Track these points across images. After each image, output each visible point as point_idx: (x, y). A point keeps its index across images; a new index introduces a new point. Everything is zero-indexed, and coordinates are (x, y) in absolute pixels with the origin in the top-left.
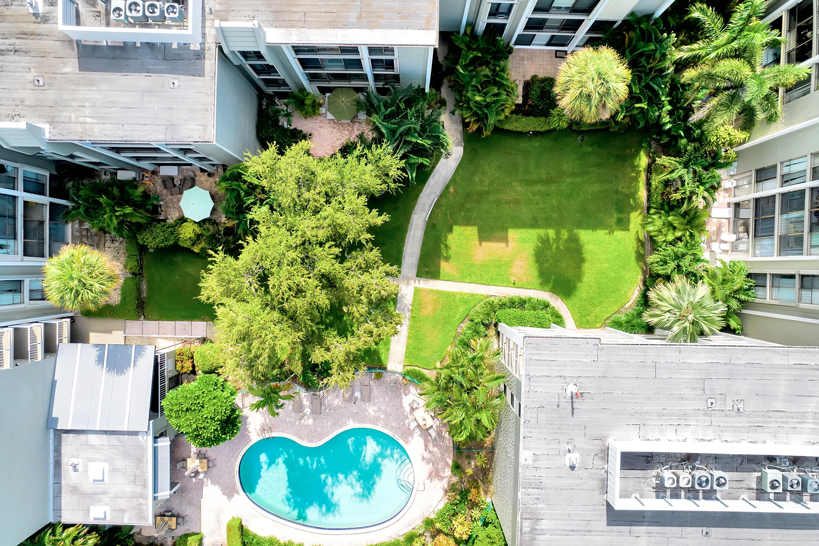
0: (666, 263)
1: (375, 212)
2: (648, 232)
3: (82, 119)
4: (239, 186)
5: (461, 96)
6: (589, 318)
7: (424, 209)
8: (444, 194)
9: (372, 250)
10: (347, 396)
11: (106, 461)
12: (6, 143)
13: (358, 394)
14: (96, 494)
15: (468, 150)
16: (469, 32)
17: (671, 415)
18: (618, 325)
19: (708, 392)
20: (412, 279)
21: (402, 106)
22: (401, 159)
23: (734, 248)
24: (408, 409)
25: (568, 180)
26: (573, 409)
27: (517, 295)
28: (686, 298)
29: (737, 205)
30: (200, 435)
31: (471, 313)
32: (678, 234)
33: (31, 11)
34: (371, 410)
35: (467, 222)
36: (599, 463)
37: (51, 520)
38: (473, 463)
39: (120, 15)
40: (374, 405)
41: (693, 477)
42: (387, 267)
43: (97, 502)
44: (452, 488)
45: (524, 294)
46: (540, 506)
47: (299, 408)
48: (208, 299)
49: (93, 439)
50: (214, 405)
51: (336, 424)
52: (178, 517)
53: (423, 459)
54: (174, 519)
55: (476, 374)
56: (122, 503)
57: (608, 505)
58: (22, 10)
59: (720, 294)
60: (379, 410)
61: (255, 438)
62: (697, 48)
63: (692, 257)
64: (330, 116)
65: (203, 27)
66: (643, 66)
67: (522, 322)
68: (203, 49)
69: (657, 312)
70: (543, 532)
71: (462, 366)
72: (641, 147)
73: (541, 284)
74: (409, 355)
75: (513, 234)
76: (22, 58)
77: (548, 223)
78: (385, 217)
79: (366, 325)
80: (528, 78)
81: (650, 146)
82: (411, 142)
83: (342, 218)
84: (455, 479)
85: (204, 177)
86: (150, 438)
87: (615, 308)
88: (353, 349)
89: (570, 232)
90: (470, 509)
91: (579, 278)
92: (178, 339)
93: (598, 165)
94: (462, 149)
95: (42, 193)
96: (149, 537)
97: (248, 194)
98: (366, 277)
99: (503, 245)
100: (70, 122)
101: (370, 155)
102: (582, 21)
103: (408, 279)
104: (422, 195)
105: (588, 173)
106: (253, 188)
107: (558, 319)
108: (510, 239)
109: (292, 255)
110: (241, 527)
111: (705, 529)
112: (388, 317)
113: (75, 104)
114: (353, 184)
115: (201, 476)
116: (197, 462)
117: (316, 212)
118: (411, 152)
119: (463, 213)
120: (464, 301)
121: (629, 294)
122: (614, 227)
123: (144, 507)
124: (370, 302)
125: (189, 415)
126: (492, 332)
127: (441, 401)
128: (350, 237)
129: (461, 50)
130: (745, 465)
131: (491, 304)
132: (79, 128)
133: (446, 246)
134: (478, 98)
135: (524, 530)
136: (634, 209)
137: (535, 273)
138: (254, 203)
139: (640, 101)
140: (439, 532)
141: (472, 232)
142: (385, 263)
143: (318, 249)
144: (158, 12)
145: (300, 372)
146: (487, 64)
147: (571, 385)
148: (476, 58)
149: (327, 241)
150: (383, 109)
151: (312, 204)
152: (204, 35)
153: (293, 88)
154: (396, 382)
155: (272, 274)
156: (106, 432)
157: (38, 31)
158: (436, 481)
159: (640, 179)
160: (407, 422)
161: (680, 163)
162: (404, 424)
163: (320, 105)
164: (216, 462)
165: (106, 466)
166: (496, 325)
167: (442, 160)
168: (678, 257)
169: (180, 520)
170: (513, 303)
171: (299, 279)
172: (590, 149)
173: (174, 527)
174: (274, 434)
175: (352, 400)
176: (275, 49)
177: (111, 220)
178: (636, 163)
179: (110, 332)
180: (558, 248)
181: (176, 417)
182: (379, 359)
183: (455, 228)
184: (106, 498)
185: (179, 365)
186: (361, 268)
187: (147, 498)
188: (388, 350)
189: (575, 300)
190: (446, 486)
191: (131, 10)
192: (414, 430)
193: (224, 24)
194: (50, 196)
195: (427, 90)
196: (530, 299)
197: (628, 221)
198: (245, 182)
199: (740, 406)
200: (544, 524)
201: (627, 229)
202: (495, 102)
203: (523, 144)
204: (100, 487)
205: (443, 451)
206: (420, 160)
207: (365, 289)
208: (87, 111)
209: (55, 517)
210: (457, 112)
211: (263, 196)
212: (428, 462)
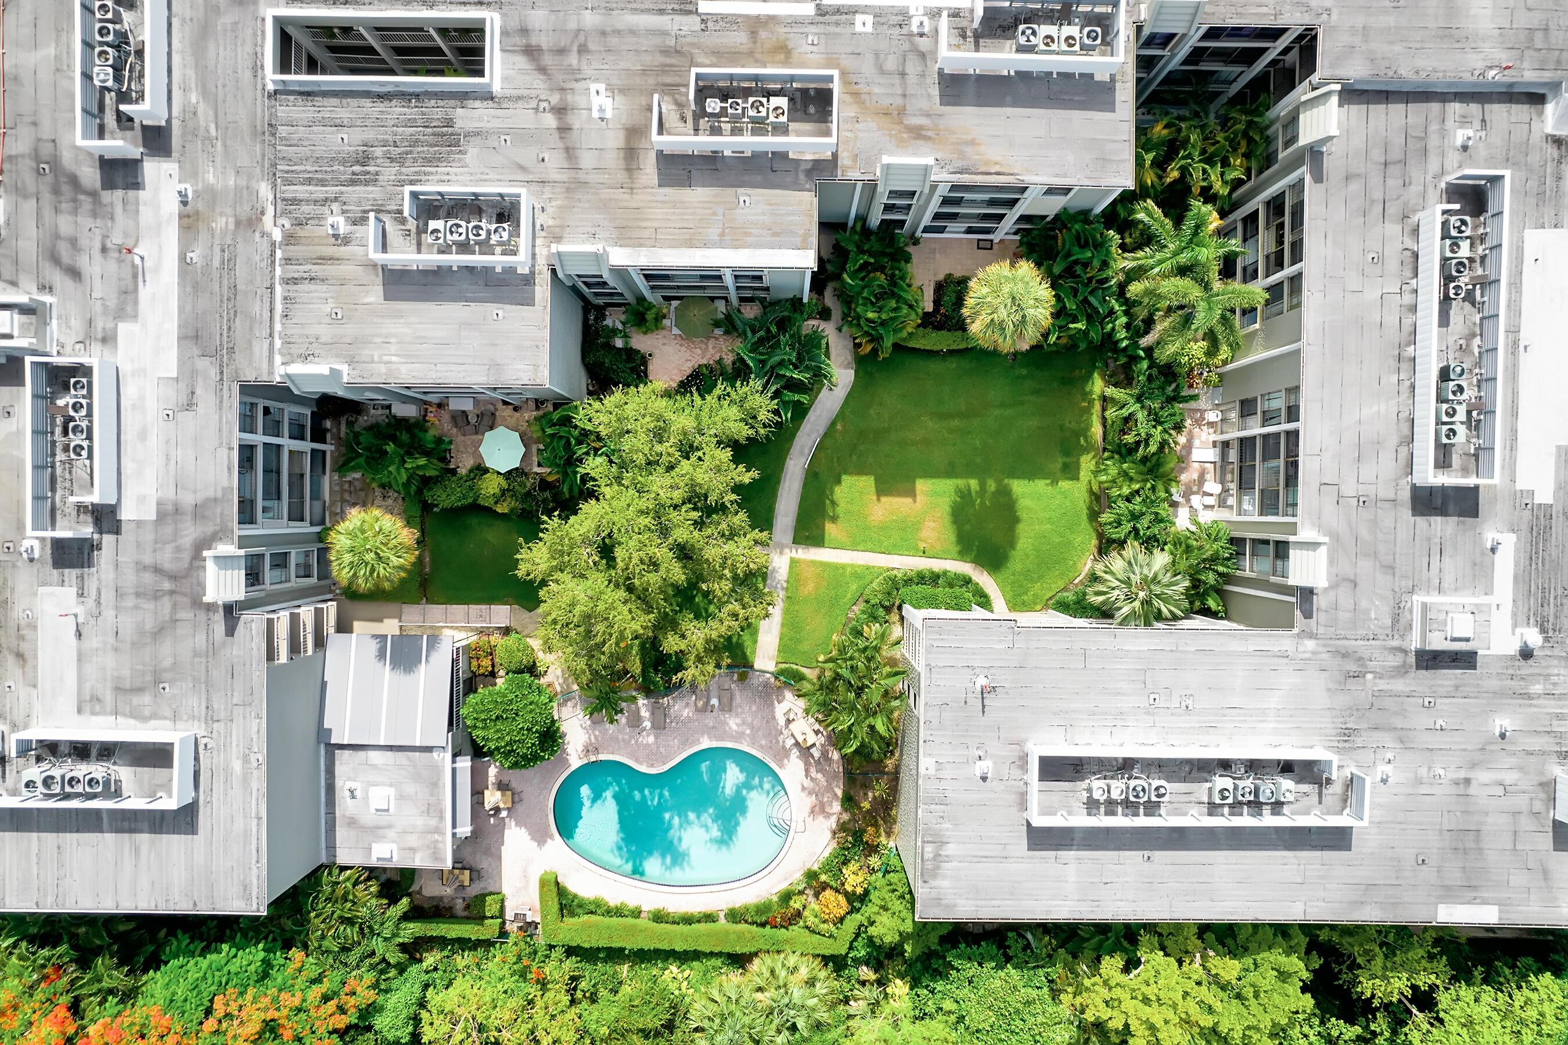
0: (1119, 524)
1: (741, 468)
2: (1101, 483)
3: (386, 358)
4: (569, 432)
5: (850, 308)
6: (1025, 598)
7: (802, 453)
8: (830, 432)
9: (737, 513)
10: (700, 704)
11: (391, 785)
12: (298, 389)
13: (714, 701)
14: (379, 828)
15: (861, 374)
16: (858, 227)
17: (1105, 714)
18: (1063, 607)
19: (1149, 685)
20: (787, 546)
21: (774, 329)
22: (772, 398)
23: (1222, 503)
24: (782, 721)
25: (997, 412)
26: (984, 706)
27: (928, 567)
28: (1137, 570)
29: (1226, 444)
30: (513, 751)
31: (867, 591)
32: (1136, 486)
33: (331, 232)
34: (733, 723)
35: (861, 472)
36: (1016, 773)
37: (324, 860)
38: (870, 794)
39: (438, 238)
40: (737, 715)
41: (1128, 788)
42: (756, 534)
43: (380, 838)
44: (842, 827)
45: (937, 565)
46: (945, 826)
47: (635, 722)
48: (528, 575)
49: (374, 756)
50: (531, 711)
51: (685, 743)
52: (471, 870)
53: (804, 788)
54: (467, 872)
55: (868, 668)
56: (413, 840)
57: (1029, 824)
58: (319, 231)
59: (1183, 565)
60: (744, 723)
61: (575, 762)
62: (1143, 256)
63: (1153, 517)
64: (676, 331)
65: (534, 246)
66: (1079, 276)
67: (933, 603)
68: (532, 273)
69: (1102, 588)
70: (948, 859)
71: (851, 658)
72: (1094, 367)
73: (960, 553)
74: (783, 648)
75: (922, 485)
76: (318, 287)
77: (969, 471)
78: (754, 474)
79: (730, 606)
80: (941, 277)
81: (1107, 365)
82: (784, 376)
83: (702, 476)
84: (846, 817)
85: (508, 411)
86: (448, 755)
87: (1061, 584)
88: (714, 635)
89: (999, 482)
90: (866, 857)
91: (1012, 544)
92: (471, 629)
93: (1036, 392)
94: (851, 373)
95: (302, 438)
96: (433, 898)
97: (580, 443)
98: (729, 547)
99: (908, 500)
100: (373, 362)
101: (733, 394)
102: (1004, 215)
103: (781, 548)
104: (799, 434)
105: (1022, 403)
106: (585, 434)
107: (984, 601)
108: (918, 492)
109: (646, 521)
110: (557, 884)
111: (1147, 853)
112: (758, 596)
113: (378, 340)
114: (712, 432)
115: (504, 814)
116: (498, 794)
117: (670, 468)
118: (785, 387)
119: (854, 458)
120: (856, 575)
121: (1079, 565)
122: (1059, 474)
123: (441, 845)
124: (735, 577)
125: (500, 725)
126: (894, 617)
127: (824, 704)
128: (712, 499)
129: (848, 252)
130: (1195, 774)
131: (893, 580)
132: (383, 368)
133: (833, 503)
134: (871, 315)
135: (926, 856)
136: (1086, 450)
137: (953, 538)
138: (587, 453)
139: (1075, 320)
140: (824, 886)
141: (866, 483)
142: (753, 529)
143: (673, 514)
144: (483, 234)
145: (638, 671)
146: (882, 269)
147: (982, 677)
148: (866, 264)
149: (684, 503)
150: (749, 334)
151: (665, 459)
152: (534, 255)
153: (630, 298)
154: (766, 685)
155: (620, 544)
156: (390, 748)
157: (337, 255)
158: (821, 818)
159: (1093, 411)
160: (781, 738)
161: (1132, 395)
162: (778, 742)
163: (664, 317)
164: (523, 795)
165: (391, 792)
166: (900, 608)
167: (825, 391)
168: (1135, 517)
169: (475, 874)
170: (923, 578)
171: (652, 550)
172: (1024, 372)
173: (467, 883)
174: (602, 757)
175: (707, 708)
176: (621, 272)
177: (399, 473)
178: (1088, 389)
179: (380, 620)
180: (983, 503)
181: (483, 728)
182: (744, 654)
183: (844, 477)
184: (391, 834)
185: (474, 663)
186: (723, 535)
187: (444, 834)
188: (755, 642)
189: (1006, 574)
190: (834, 826)
191: (452, 233)
192: (790, 750)
193: (563, 248)
194: (312, 441)
195: (805, 300)
196: (945, 573)
197: (1078, 468)
198: (576, 427)
199: (1190, 702)
200: (950, 850)
201: (1076, 478)
202: (892, 319)
203: (935, 366)
204: (383, 819)
205: (831, 777)
206: (797, 397)
207: (729, 562)
208: (393, 348)
209: (328, 856)
210: (845, 329)
211: (597, 445)
212: (810, 793)
